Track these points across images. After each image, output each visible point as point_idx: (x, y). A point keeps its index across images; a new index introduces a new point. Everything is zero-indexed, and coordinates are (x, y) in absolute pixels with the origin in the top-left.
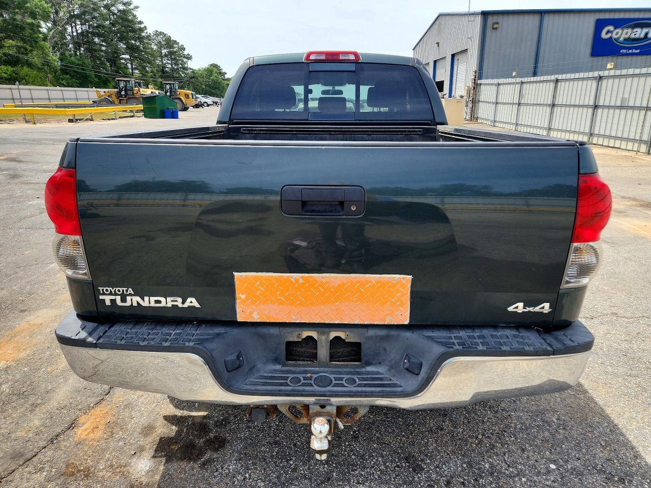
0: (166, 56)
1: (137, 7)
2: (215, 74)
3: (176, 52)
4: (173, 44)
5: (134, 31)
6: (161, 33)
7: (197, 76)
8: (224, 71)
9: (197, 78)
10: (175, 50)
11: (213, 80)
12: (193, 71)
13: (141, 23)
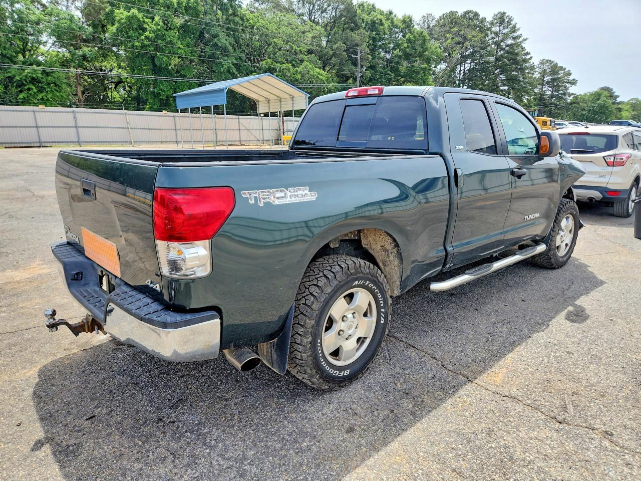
0: (548, 83)
1: (525, 40)
2: (603, 98)
3: (559, 78)
4: (559, 70)
5: (517, 63)
6: (547, 61)
7: (579, 100)
8: (616, 94)
9: (578, 104)
10: (559, 76)
11: (599, 104)
12: (576, 97)
13: (528, 54)
